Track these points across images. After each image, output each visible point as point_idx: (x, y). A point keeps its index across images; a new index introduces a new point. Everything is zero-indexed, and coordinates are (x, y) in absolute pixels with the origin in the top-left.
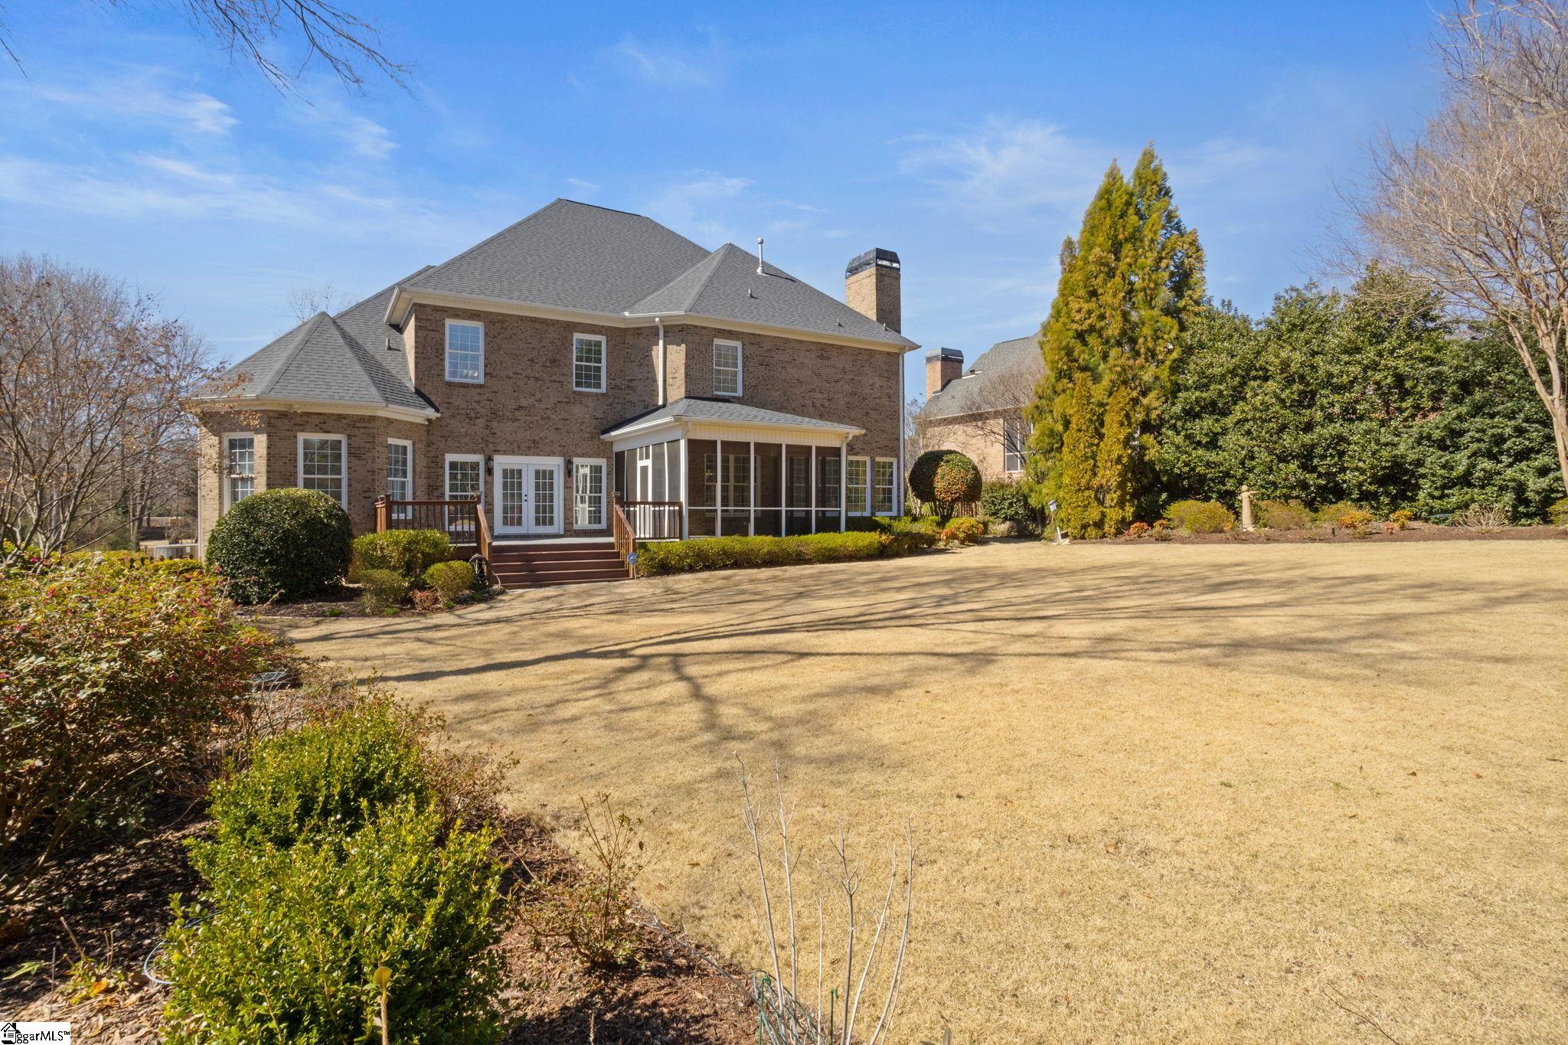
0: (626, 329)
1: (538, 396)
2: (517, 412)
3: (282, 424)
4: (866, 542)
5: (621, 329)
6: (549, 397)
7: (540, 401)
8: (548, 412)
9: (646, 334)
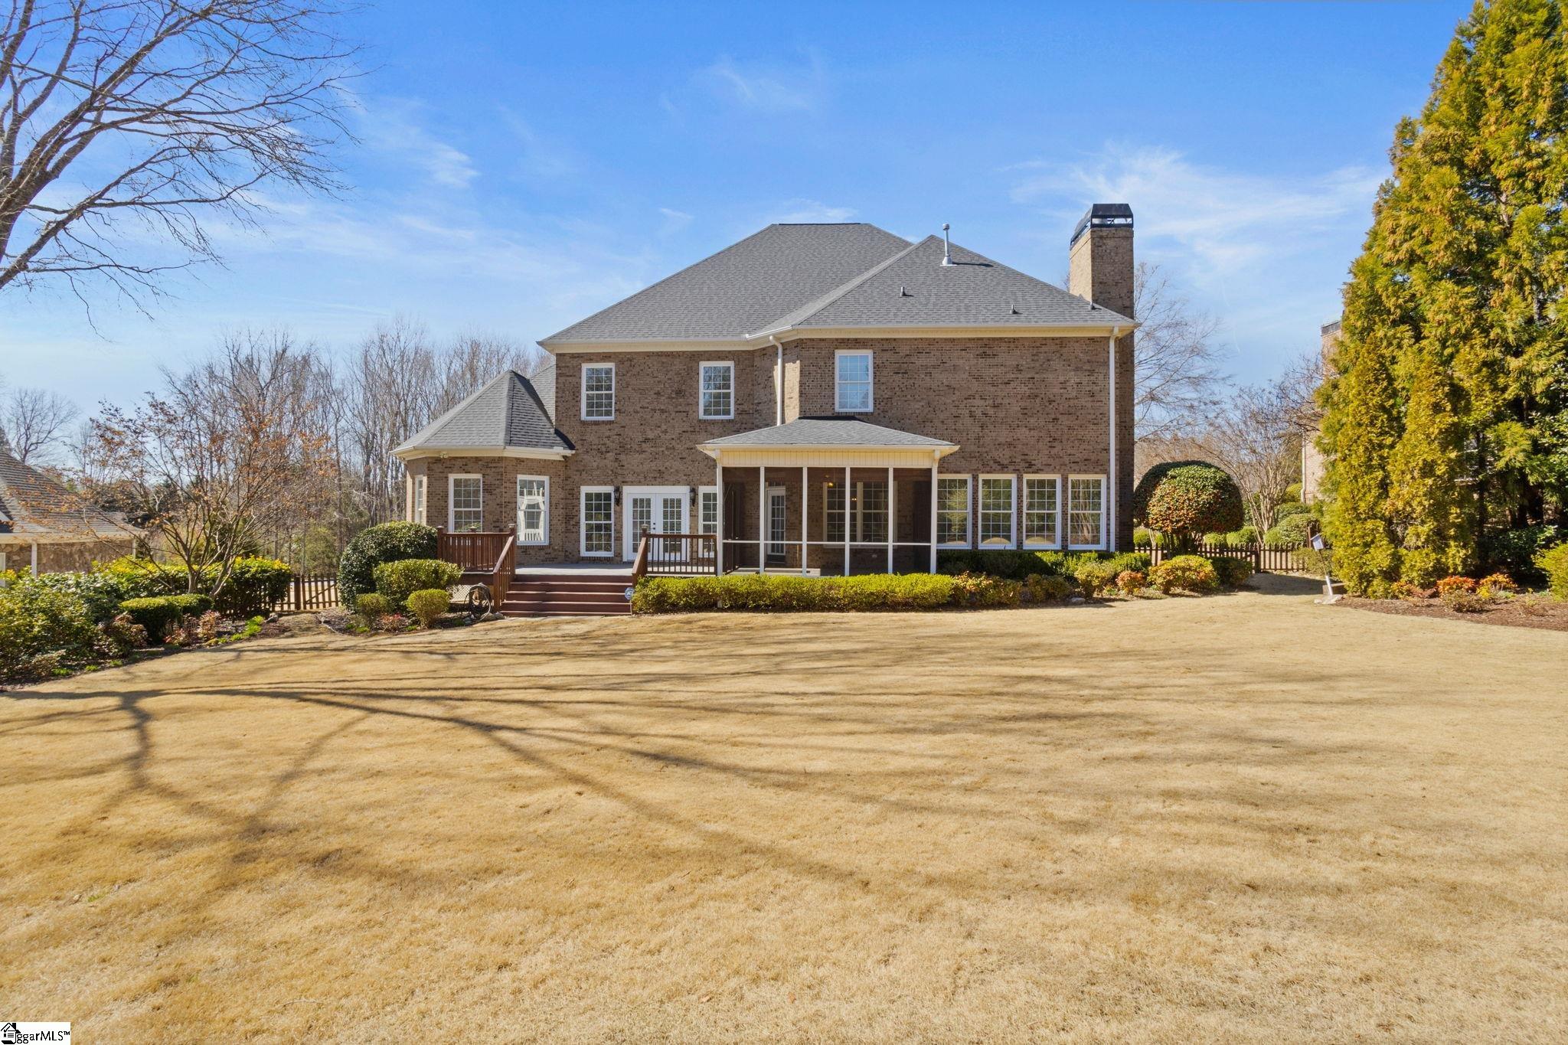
0: (754, 351)
1: (664, 427)
2: (644, 445)
3: (438, 468)
4: (929, 587)
5: (749, 351)
6: (674, 427)
7: (665, 432)
8: (673, 442)
9: (767, 354)
